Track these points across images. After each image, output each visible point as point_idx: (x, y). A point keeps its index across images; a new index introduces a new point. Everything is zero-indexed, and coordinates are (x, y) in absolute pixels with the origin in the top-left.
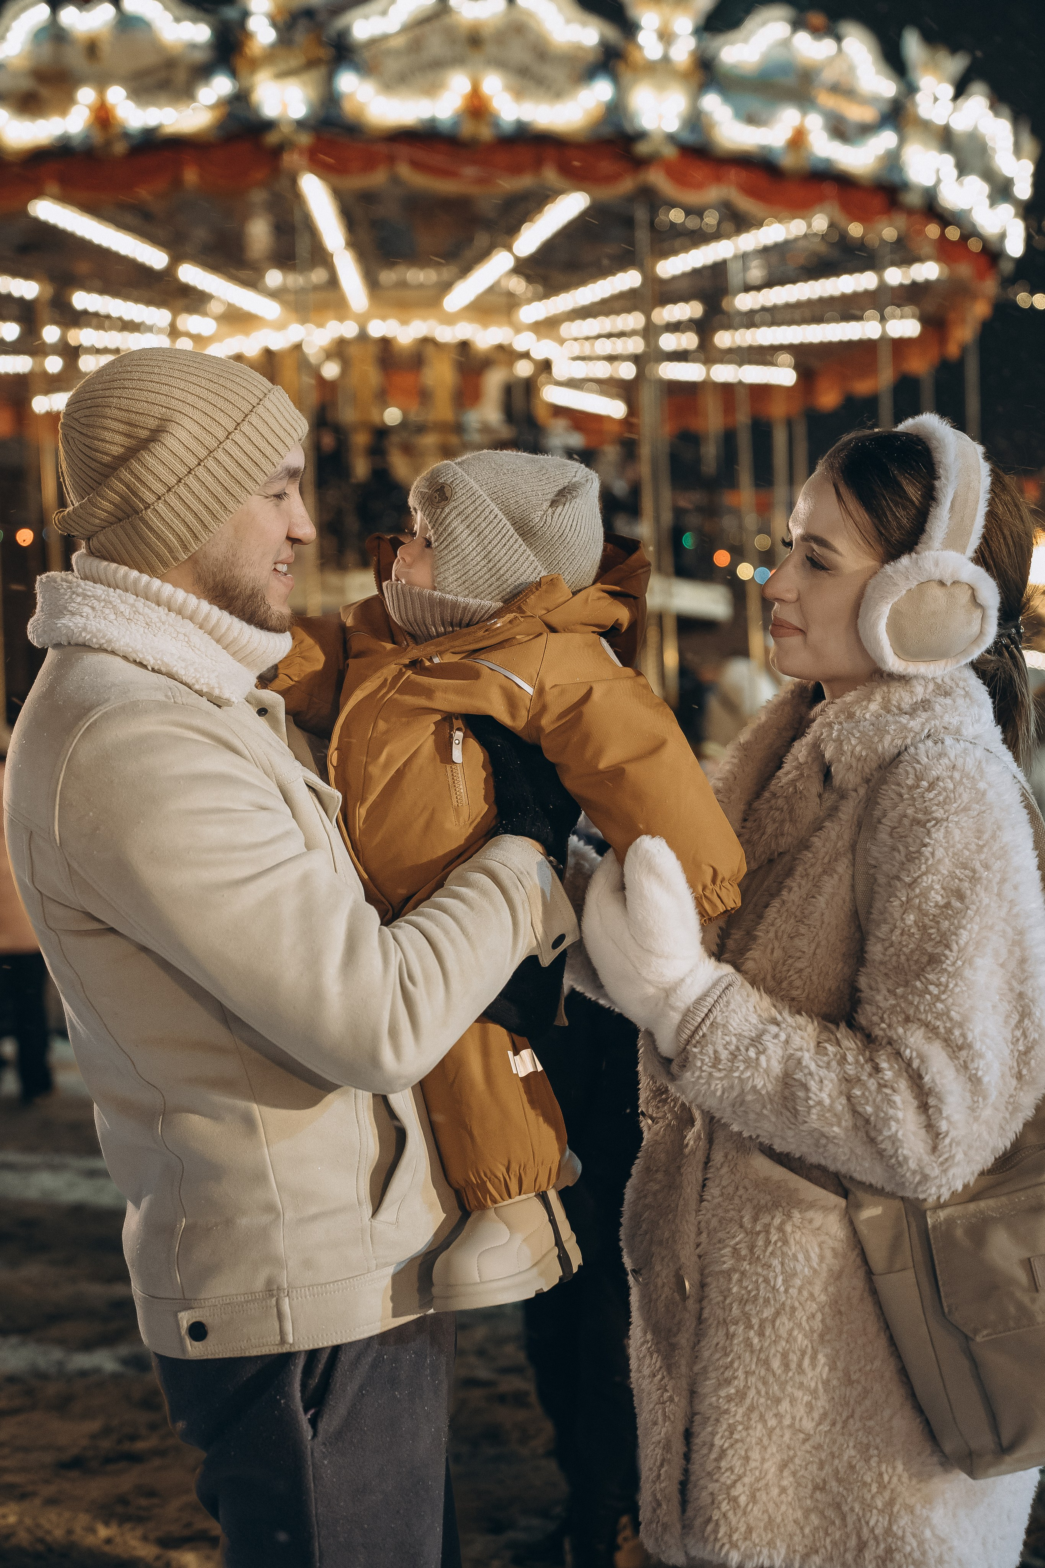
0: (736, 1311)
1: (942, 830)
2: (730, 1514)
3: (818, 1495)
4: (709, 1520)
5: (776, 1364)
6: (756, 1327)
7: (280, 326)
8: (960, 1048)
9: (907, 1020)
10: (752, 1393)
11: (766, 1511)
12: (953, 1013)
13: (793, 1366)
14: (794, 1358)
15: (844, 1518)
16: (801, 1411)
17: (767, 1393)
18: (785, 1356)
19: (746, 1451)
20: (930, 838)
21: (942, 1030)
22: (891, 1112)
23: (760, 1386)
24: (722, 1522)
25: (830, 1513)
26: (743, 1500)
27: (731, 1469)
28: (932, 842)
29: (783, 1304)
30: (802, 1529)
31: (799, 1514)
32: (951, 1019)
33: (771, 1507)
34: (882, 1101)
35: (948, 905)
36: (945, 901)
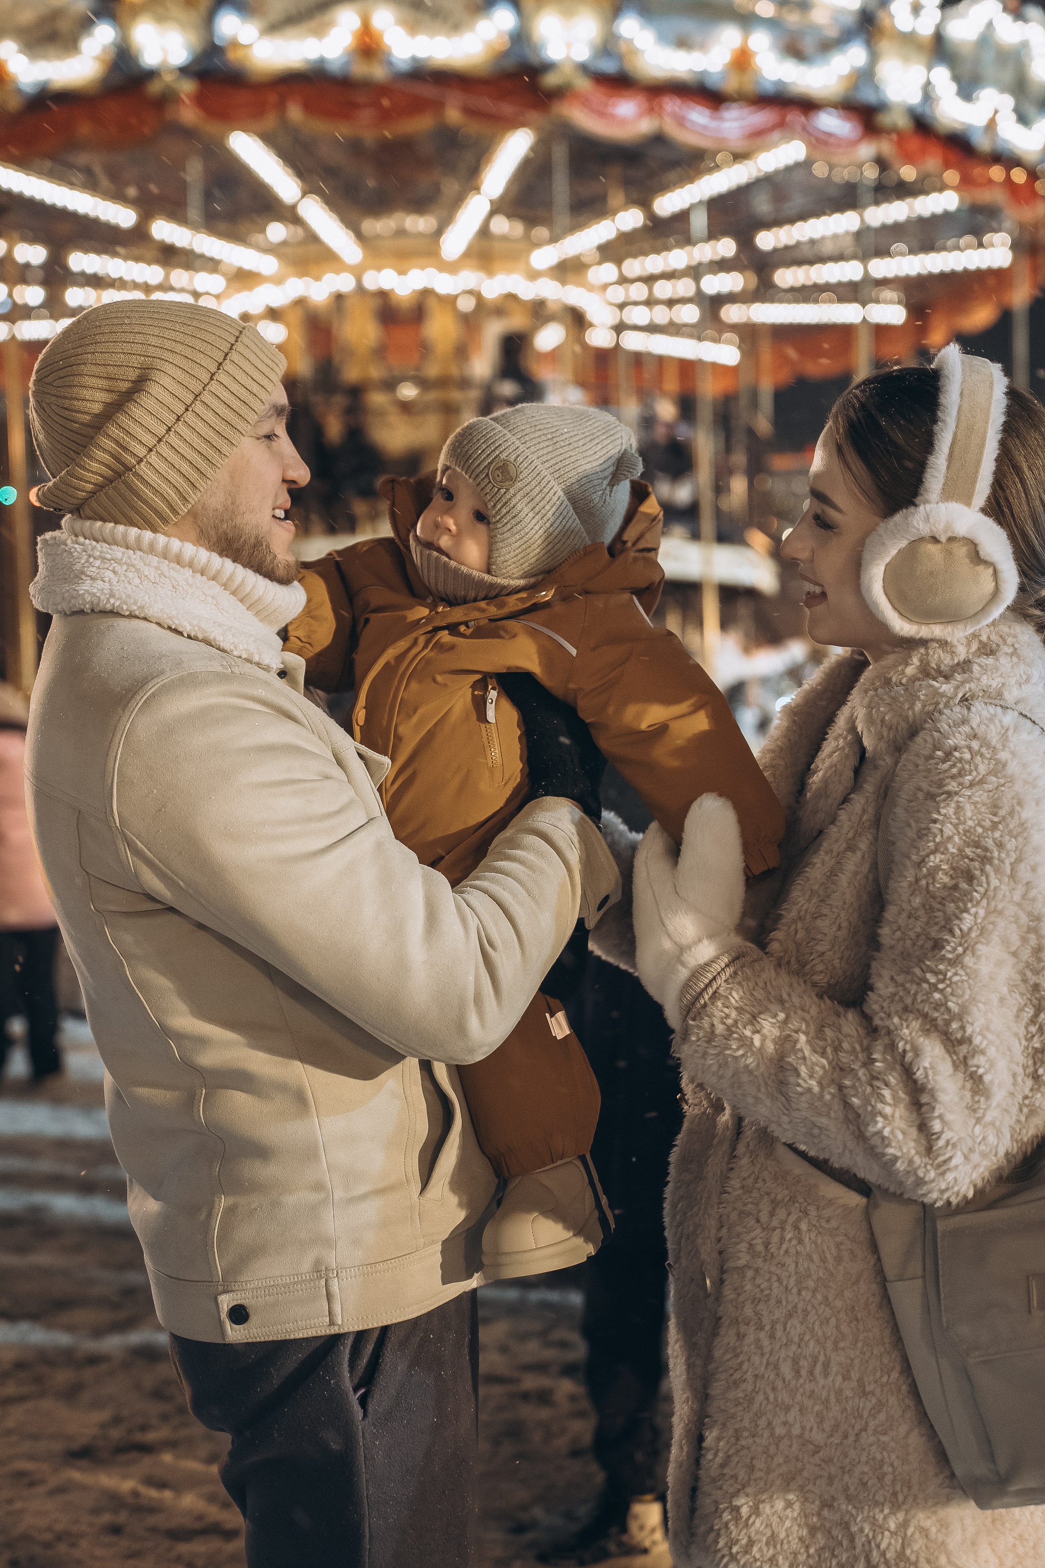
0: (748, 1311)
1: (953, 805)
2: (732, 1527)
3: (825, 1513)
4: (711, 1529)
5: (786, 1369)
6: (767, 1328)
7: (278, 280)
8: (961, 1042)
9: (906, 1009)
10: (760, 1397)
11: (769, 1525)
12: (950, 1004)
13: (804, 1373)
14: (804, 1363)
15: (852, 1539)
16: (811, 1421)
17: (776, 1399)
18: (795, 1361)
19: (752, 1459)
20: (939, 813)
21: (940, 1022)
22: (879, 1106)
23: (768, 1390)
24: (723, 1532)
25: (837, 1533)
26: (745, 1511)
27: (735, 1477)
28: (941, 818)
29: (796, 1306)
30: (807, 1547)
31: (805, 1532)
32: (948, 1010)
33: (775, 1520)
34: (872, 1094)
35: (955, 887)
36: (954, 882)
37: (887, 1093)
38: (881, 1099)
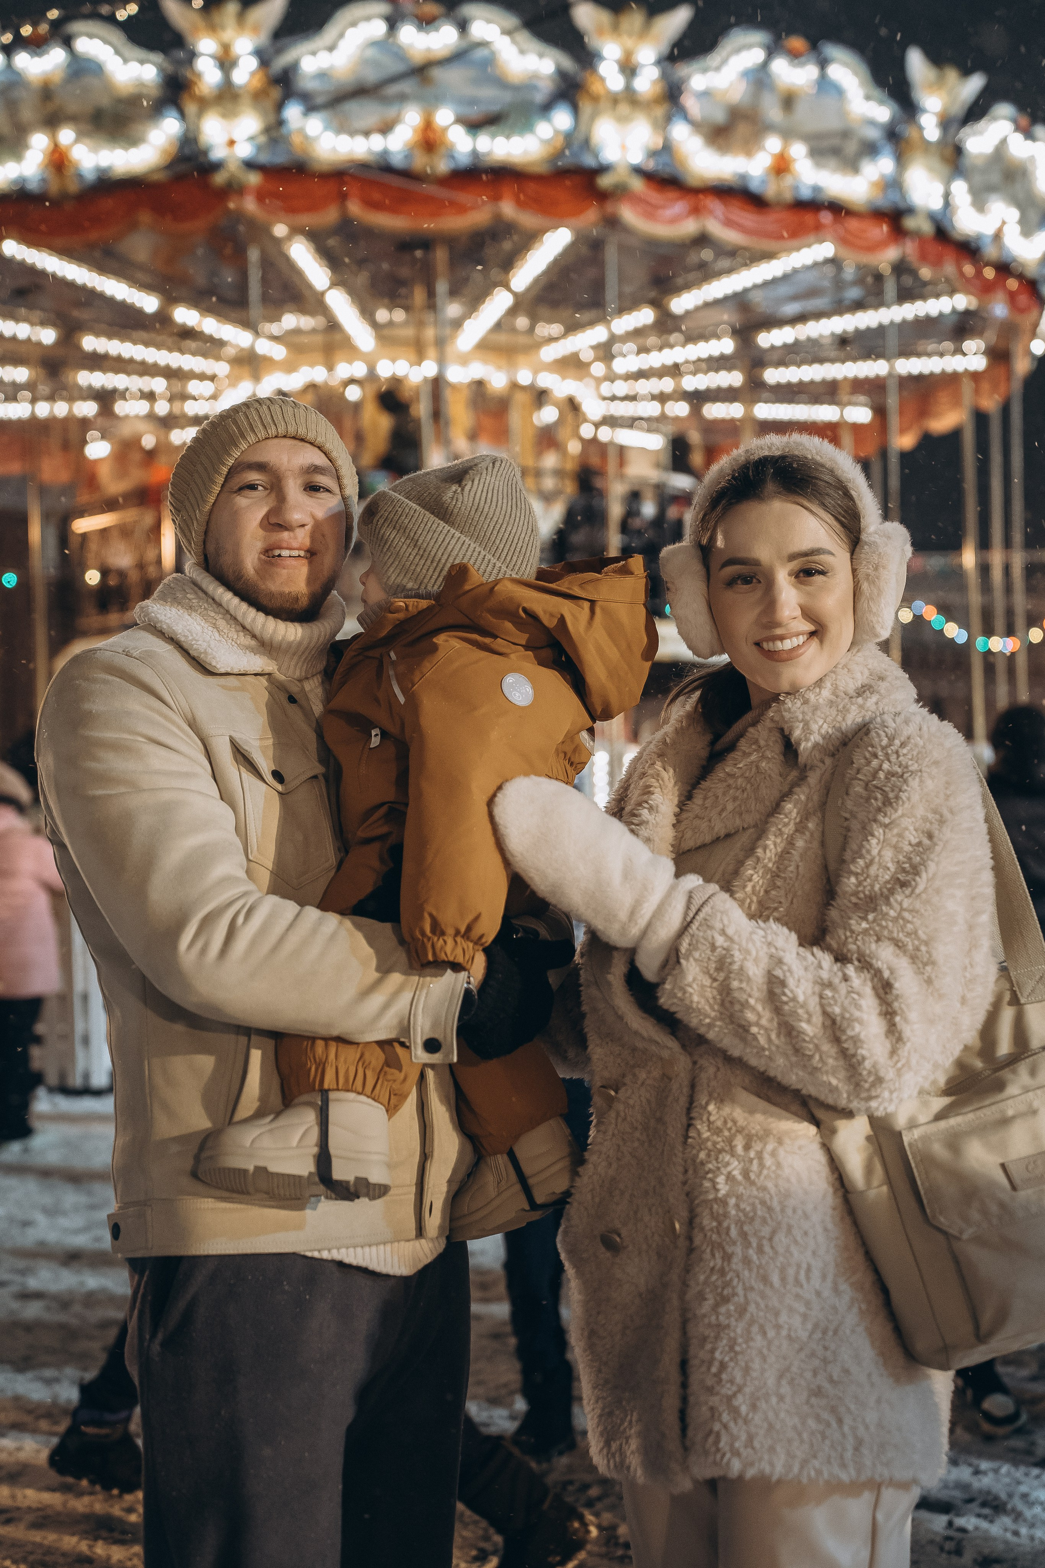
1: (917, 779)
2: (732, 1425)
4: (711, 1432)
5: (775, 1279)
6: (754, 1245)
8: (925, 964)
9: (879, 940)
10: (752, 1308)
12: (921, 933)
13: (791, 1279)
14: (791, 1271)
17: (767, 1306)
18: (783, 1270)
19: (746, 1363)
20: (907, 786)
21: (910, 947)
22: (857, 1014)
23: (759, 1299)
24: (723, 1432)
26: (743, 1410)
27: (732, 1382)
28: (909, 789)
29: (780, 1223)
34: (850, 1004)
35: (919, 844)
36: (917, 840)
37: (863, 1003)
38: (858, 1007)
